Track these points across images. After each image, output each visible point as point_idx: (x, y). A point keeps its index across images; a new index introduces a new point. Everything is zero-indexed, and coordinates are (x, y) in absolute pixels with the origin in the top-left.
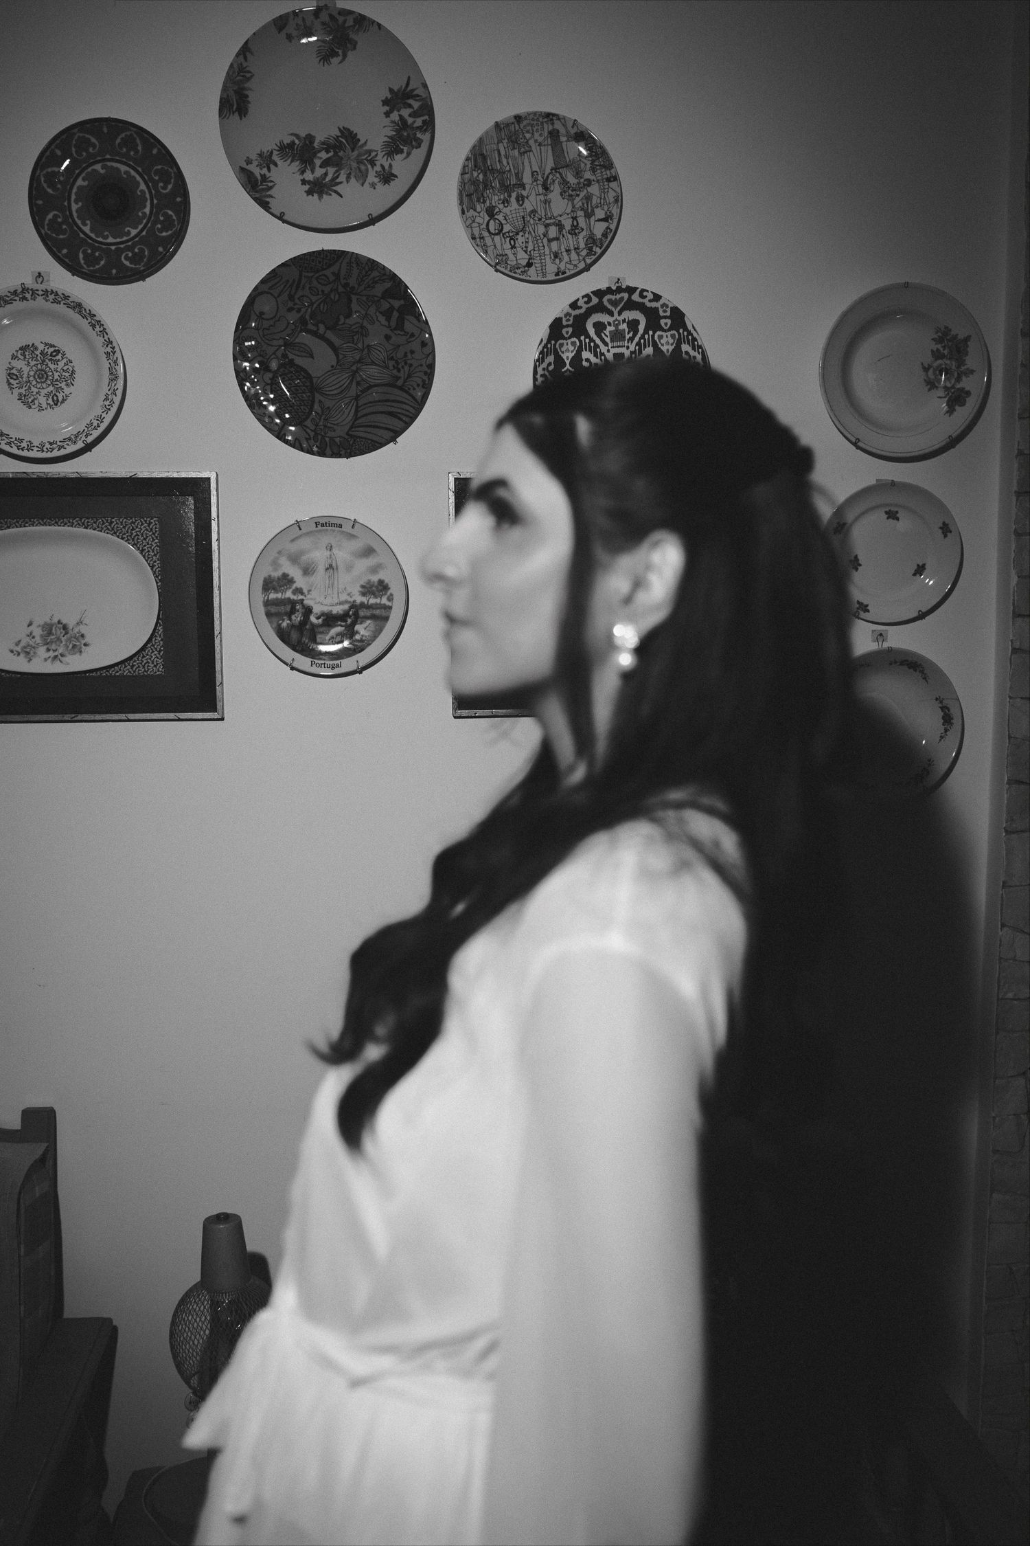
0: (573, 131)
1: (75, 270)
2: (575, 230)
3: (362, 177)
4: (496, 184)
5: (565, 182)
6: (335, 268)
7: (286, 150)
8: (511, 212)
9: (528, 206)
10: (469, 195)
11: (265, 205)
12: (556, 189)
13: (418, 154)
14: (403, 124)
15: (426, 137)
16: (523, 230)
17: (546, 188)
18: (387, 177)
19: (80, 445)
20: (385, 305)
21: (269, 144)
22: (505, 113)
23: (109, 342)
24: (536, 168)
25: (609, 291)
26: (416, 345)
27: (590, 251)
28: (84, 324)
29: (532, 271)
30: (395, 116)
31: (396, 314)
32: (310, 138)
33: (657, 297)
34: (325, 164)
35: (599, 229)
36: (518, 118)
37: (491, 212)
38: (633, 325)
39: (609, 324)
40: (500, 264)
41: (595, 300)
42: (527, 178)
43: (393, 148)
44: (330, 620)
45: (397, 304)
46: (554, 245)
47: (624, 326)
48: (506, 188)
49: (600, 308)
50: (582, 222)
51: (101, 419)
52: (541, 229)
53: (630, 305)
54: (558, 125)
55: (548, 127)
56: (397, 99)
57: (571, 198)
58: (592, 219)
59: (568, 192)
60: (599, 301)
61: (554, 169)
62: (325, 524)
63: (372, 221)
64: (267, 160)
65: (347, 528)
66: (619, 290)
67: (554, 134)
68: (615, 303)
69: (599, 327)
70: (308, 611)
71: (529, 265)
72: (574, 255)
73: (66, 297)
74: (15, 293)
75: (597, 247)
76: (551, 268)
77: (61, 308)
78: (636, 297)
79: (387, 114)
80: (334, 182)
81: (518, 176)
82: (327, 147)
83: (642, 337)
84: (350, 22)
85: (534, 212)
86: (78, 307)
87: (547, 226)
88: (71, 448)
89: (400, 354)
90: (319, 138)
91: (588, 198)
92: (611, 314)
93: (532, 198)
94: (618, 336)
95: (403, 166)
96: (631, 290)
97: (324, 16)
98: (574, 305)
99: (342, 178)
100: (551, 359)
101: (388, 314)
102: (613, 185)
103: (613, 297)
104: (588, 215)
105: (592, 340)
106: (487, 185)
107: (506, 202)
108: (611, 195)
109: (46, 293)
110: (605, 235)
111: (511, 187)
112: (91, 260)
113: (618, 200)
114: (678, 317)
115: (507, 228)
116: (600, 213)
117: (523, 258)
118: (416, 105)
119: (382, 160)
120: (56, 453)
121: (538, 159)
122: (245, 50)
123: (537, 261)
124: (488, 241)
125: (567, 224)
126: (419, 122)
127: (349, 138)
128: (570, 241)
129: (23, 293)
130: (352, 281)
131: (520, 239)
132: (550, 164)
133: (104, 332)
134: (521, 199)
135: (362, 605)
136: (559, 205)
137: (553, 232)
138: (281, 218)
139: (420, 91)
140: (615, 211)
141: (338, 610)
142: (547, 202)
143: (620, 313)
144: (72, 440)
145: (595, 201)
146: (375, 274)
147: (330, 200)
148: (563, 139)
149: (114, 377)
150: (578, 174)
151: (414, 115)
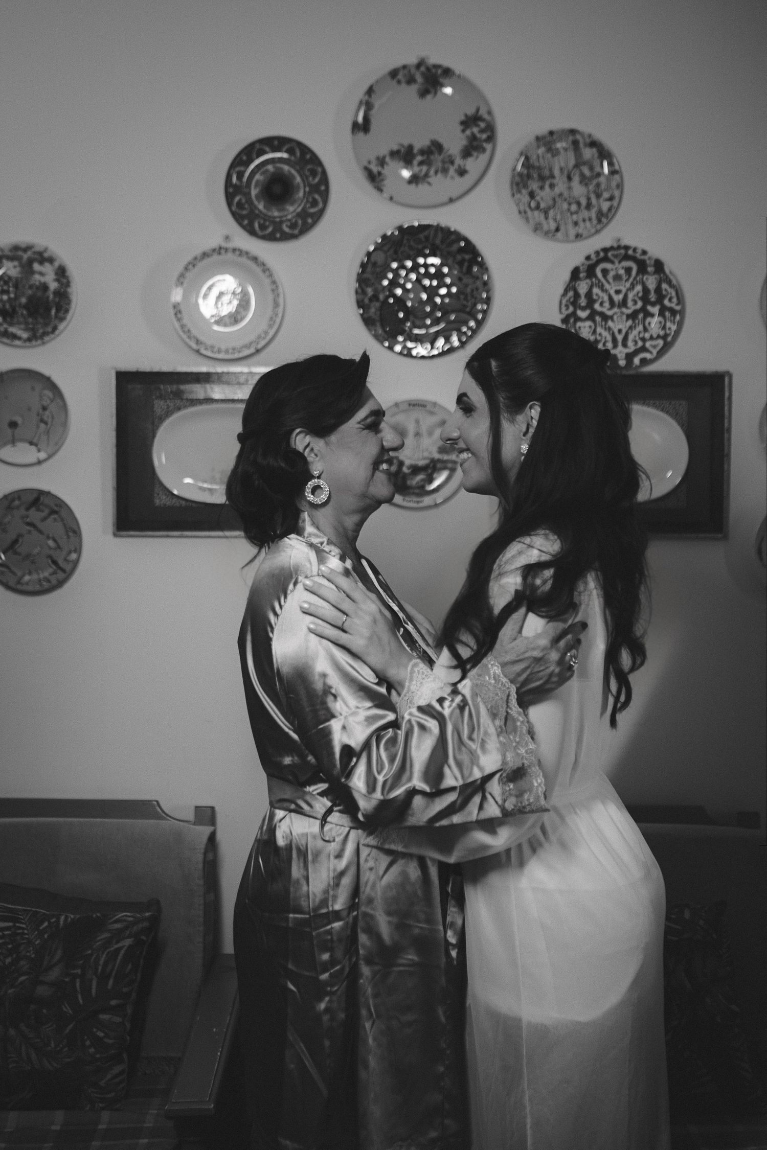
0: (588, 141)
1: (252, 232)
2: (589, 206)
3: (445, 171)
4: (535, 176)
5: (582, 176)
6: (426, 233)
7: (394, 154)
8: (545, 195)
9: (557, 190)
10: (517, 184)
11: (380, 189)
12: (576, 179)
13: (484, 158)
14: (473, 138)
15: (488, 147)
16: (554, 206)
17: (569, 178)
18: (462, 172)
19: (252, 350)
20: (459, 257)
21: (384, 151)
22: (542, 129)
23: (274, 282)
24: (563, 164)
25: (612, 248)
26: (479, 284)
27: (599, 221)
28: (258, 270)
29: (559, 235)
30: (468, 132)
31: (466, 264)
32: (410, 148)
33: (644, 252)
34: (421, 163)
35: (605, 206)
36: (551, 133)
37: (532, 195)
38: (628, 270)
39: (612, 270)
40: (537, 228)
41: (602, 254)
42: (557, 172)
43: (467, 153)
44: (416, 470)
45: (467, 257)
46: (575, 217)
47: (622, 272)
48: (542, 178)
49: (606, 259)
50: (594, 200)
51: (266, 333)
52: (565, 206)
53: (627, 257)
54: (578, 137)
55: (571, 138)
56: (470, 121)
57: (586, 185)
58: (601, 200)
59: (584, 180)
60: (605, 255)
61: (576, 166)
62: (415, 405)
63: (451, 200)
64: (382, 162)
65: (429, 407)
66: (619, 247)
67: (575, 143)
68: (616, 256)
69: (605, 272)
70: (401, 464)
71: (557, 230)
72: (588, 223)
73: (247, 253)
74: (214, 250)
75: (604, 218)
76: (572, 232)
77: (244, 260)
78: (630, 252)
79: (463, 131)
80: (427, 175)
81: (551, 170)
82: (422, 152)
83: (635, 279)
84: (440, 71)
85: (561, 195)
86: (255, 259)
87: (570, 204)
88: (247, 352)
89: (468, 290)
90: (417, 147)
91: (598, 185)
92: (613, 262)
93: (560, 185)
94: (617, 278)
95: (474, 165)
96: (627, 248)
97: (423, 69)
98: (588, 258)
99: (432, 172)
100: (571, 294)
101: (461, 263)
102: (617, 177)
103: (615, 253)
104: (598, 196)
105: (599, 281)
106: (529, 176)
107: (542, 188)
108: (614, 184)
109: (234, 250)
110: (610, 209)
111: (545, 178)
112: (263, 227)
113: (620, 186)
114: (659, 266)
115: (542, 205)
116: (606, 195)
117: (553, 225)
118: (482, 125)
119: (458, 161)
120: (237, 356)
121: (566, 159)
122: (370, 91)
123: (562, 228)
124: (529, 213)
125: (584, 202)
126: (484, 136)
127: (436, 147)
128: (585, 214)
129: (219, 250)
130: (438, 242)
131: (551, 213)
132: (572, 162)
133: (271, 275)
134: (552, 186)
135: (439, 461)
136: (578, 190)
137: (574, 207)
138: (391, 199)
139: (486, 116)
140: (617, 193)
141: (421, 463)
142: (570, 188)
143: (620, 262)
144: (247, 346)
145: (603, 186)
146: (453, 237)
147: (423, 188)
148: (581, 145)
149: (276, 305)
150: (591, 168)
151: (482, 131)
